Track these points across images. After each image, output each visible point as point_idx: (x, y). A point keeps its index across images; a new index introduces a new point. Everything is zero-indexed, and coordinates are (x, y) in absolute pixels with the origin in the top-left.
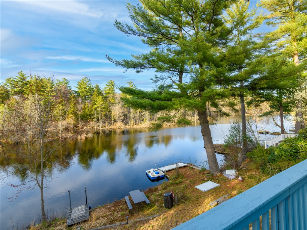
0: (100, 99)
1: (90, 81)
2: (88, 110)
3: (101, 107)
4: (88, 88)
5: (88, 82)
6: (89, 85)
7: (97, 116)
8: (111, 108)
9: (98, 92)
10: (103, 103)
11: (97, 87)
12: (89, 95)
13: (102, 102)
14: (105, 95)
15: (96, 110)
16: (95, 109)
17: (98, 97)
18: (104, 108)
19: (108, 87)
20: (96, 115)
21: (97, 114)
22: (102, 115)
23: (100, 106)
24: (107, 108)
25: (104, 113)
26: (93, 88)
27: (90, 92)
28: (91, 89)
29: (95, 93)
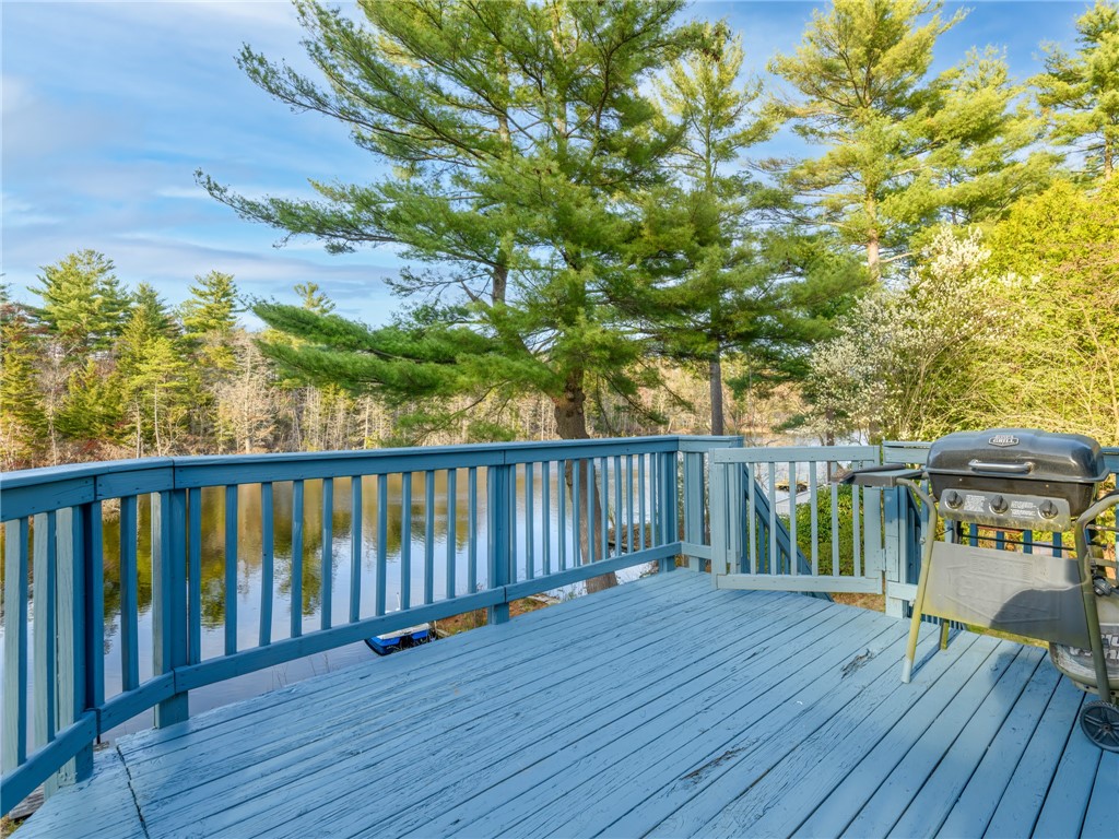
0: (162, 348)
1: (110, 268)
2: (100, 395)
3: (167, 385)
4: (99, 299)
5: (102, 271)
6: (107, 287)
7: (144, 425)
8: (212, 389)
9: (153, 319)
10: (178, 368)
11: (148, 297)
12: (105, 330)
13: (173, 365)
14: (185, 334)
15: (140, 398)
16: (134, 392)
17: (150, 341)
18: (178, 390)
19: (201, 300)
20: (138, 419)
21: (146, 413)
22: (171, 420)
23: (161, 382)
24: (193, 390)
25: (181, 411)
26: (129, 302)
27: (109, 318)
28: (114, 304)
29: (138, 324)
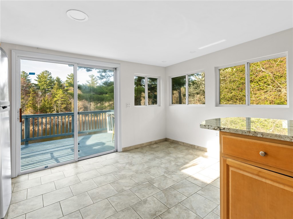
0: (60, 92)
1: (50, 74)
2: (48, 103)
3: (62, 100)
4: (48, 81)
5: (49, 75)
6: (50, 78)
7: (57, 109)
8: (71, 100)
9: (59, 85)
10: (64, 96)
11: (58, 80)
12: (49, 88)
13: (63, 95)
14: (66, 88)
15: (56, 103)
16: (55, 102)
17: (58, 90)
18: (63, 101)
19: (69, 80)
20: (55, 108)
21: (57, 106)
22: (62, 108)
23: (60, 99)
24: (67, 101)
25: (64, 106)
26: (54, 82)
27: (50, 85)
28: (52, 82)
29: (56, 86)
